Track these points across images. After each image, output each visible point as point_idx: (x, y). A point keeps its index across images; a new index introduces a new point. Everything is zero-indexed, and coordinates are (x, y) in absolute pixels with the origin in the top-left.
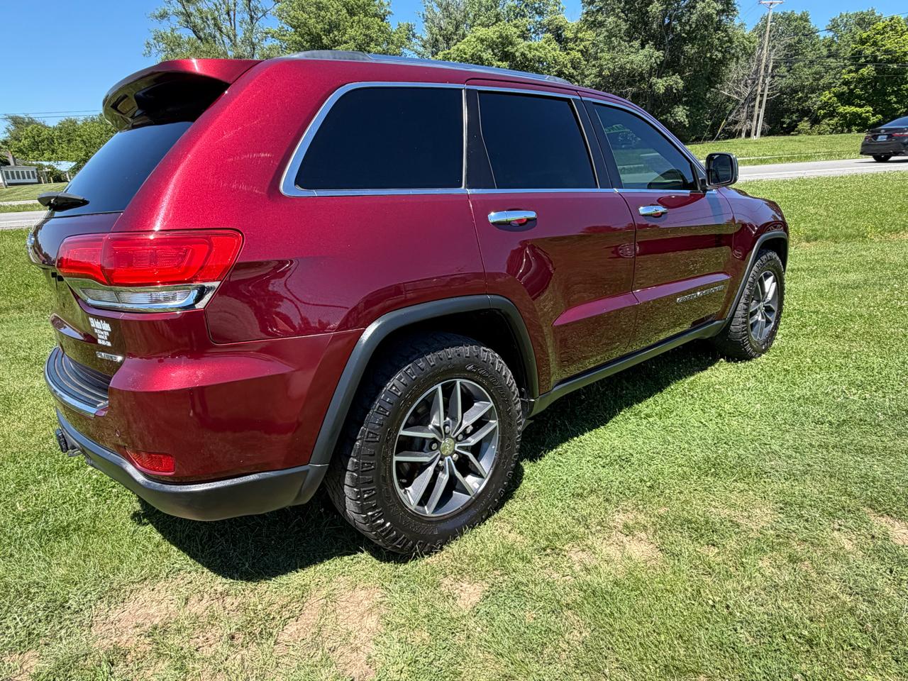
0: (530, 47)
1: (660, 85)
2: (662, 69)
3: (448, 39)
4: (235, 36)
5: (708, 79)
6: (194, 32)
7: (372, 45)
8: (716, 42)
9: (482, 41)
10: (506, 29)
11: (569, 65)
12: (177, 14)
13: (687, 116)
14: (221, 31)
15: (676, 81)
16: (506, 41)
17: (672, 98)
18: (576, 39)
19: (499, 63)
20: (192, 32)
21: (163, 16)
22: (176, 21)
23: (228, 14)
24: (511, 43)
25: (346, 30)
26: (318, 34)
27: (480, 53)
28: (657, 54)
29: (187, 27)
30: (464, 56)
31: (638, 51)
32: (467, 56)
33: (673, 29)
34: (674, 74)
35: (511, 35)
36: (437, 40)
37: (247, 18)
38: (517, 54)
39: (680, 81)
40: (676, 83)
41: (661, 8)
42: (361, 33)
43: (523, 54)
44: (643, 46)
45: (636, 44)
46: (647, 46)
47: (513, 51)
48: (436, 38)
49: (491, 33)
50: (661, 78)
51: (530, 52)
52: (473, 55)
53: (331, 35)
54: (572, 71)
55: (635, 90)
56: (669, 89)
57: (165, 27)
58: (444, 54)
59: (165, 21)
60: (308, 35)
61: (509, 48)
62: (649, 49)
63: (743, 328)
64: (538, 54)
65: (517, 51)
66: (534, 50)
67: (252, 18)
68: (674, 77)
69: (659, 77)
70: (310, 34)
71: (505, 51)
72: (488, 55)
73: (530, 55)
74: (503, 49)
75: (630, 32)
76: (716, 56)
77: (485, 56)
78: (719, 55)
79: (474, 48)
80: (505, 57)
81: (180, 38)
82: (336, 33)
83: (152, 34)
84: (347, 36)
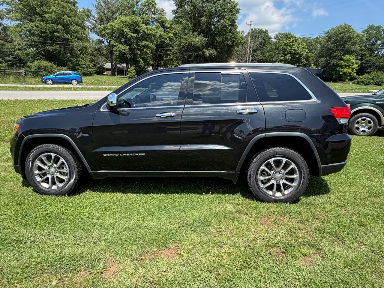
0: (147, 28)
1: (207, 53)
2: (208, 45)
3: (108, 19)
5: (227, 52)
7: (66, 16)
8: (229, 37)
9: (123, 22)
10: (136, 19)
11: (168, 39)
16: (136, 24)
17: (212, 59)
18: (171, 28)
19: (132, 34)
24: (138, 25)
25: (50, 6)
27: (122, 28)
28: (204, 39)
30: (114, 29)
31: (197, 36)
32: (116, 29)
33: (212, 29)
34: (212, 49)
35: (138, 21)
36: (102, 19)
38: (141, 31)
39: (215, 52)
40: (214, 53)
41: (206, 20)
42: (59, 9)
43: (144, 31)
44: (199, 35)
45: (196, 33)
46: (200, 35)
47: (139, 29)
48: (102, 18)
49: (128, 19)
50: (208, 50)
51: (148, 31)
52: (118, 29)
53: (41, 8)
54: (169, 42)
55: (196, 53)
56: (211, 55)
58: (104, 26)
60: (28, 6)
61: (137, 28)
62: (201, 37)
64: (151, 32)
65: (141, 29)
66: (149, 30)
68: (212, 50)
69: (206, 49)
70: (29, 5)
71: (135, 29)
72: (126, 30)
73: (147, 32)
74: (134, 27)
75: (193, 28)
76: (229, 43)
77: (125, 30)
78: (231, 43)
79: (119, 25)
80: (135, 31)
82: (44, 7)
84: (51, 10)
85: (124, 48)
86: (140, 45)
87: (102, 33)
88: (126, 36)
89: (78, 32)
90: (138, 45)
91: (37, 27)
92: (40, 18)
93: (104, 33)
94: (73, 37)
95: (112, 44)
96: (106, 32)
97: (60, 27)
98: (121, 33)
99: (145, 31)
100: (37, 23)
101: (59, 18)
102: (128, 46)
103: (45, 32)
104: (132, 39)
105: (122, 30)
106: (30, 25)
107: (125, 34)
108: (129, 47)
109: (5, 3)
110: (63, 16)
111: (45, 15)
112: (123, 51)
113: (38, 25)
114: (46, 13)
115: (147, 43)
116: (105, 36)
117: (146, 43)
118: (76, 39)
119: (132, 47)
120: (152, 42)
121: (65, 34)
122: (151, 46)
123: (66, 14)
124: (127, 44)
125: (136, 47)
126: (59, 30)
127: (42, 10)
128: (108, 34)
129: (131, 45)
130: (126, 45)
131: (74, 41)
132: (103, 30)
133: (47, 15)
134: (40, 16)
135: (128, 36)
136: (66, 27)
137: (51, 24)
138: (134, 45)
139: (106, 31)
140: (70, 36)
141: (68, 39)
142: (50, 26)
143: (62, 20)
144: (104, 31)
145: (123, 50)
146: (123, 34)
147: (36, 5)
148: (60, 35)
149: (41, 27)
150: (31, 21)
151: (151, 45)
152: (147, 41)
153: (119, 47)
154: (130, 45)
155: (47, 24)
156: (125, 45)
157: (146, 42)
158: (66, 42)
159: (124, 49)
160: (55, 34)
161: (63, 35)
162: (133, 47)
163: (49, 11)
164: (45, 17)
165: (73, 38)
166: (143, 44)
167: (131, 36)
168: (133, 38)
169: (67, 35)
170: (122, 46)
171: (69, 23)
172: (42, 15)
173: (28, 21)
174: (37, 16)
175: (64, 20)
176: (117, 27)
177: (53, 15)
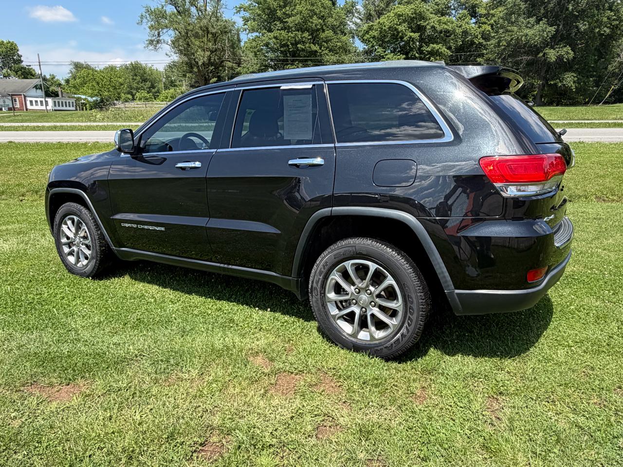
0: (439, 21)
1: (552, 55)
2: (555, 41)
3: (380, 14)
4: (206, 10)
5: (599, 51)
6: (176, 7)
7: (315, 17)
8: (605, 19)
9: (400, 16)
10: (420, 7)
11: (480, 36)
13: (574, 82)
14: (196, 7)
15: (567, 52)
16: (421, 16)
17: (563, 66)
19: (412, 34)
20: (174, 7)
25: (295, 6)
26: (274, 9)
28: (549, 29)
29: (171, 4)
30: (384, 28)
31: (533, 25)
32: (386, 28)
33: (567, 9)
34: (565, 46)
35: (424, 11)
36: (370, 15)
38: (428, 27)
39: (570, 51)
40: (568, 53)
42: (307, 8)
43: (433, 27)
44: (538, 22)
45: (532, 20)
46: (541, 22)
47: (425, 24)
48: (370, 13)
49: (408, 10)
50: (554, 49)
51: (440, 26)
52: (390, 28)
53: (284, 10)
54: (481, 41)
55: (530, 57)
56: (560, 58)
58: (369, 26)
61: (422, 23)
62: (542, 24)
64: (446, 27)
65: (428, 24)
66: (443, 23)
68: (565, 49)
69: (552, 48)
70: (269, 8)
71: (418, 25)
72: (402, 28)
73: (439, 28)
74: (416, 22)
75: (529, 11)
76: (605, 31)
77: (400, 28)
78: (608, 31)
79: (392, 21)
80: (420, 29)
81: (165, 12)
82: (287, 8)
83: (144, 9)
84: (295, 11)
86: (424, 52)
87: (365, 38)
88: (402, 38)
89: (331, 40)
90: (421, 52)
91: (276, 38)
92: (281, 25)
93: (369, 36)
94: (322, 48)
95: (379, 53)
96: (370, 35)
97: (306, 34)
98: (394, 35)
100: (276, 33)
101: (305, 22)
102: (403, 54)
103: (286, 45)
104: (411, 43)
105: (396, 29)
106: (268, 37)
107: (401, 34)
108: (404, 56)
110: (311, 17)
111: (287, 20)
113: (277, 36)
114: (289, 16)
115: (437, 47)
116: (369, 41)
117: (434, 48)
118: (327, 52)
119: (410, 56)
120: (445, 42)
121: (312, 44)
122: (443, 52)
123: (315, 14)
124: (402, 52)
125: (417, 55)
126: (304, 39)
127: (284, 13)
128: (374, 37)
129: (409, 52)
130: (401, 54)
131: (324, 54)
132: (367, 32)
133: (290, 20)
134: (282, 22)
135: (405, 39)
136: (315, 34)
137: (294, 33)
138: (414, 52)
139: (371, 33)
140: (318, 48)
141: (316, 51)
142: (292, 35)
143: (309, 24)
144: (368, 34)
146: (398, 35)
147: (277, 7)
148: (305, 47)
149: (282, 38)
150: (270, 31)
151: (444, 50)
152: (437, 43)
153: (389, 59)
154: (407, 54)
155: (288, 32)
156: (399, 54)
157: (435, 45)
158: (313, 57)
160: (299, 46)
161: (310, 47)
163: (293, 12)
164: (287, 22)
165: (323, 51)
166: (429, 49)
167: (410, 37)
168: (412, 41)
169: (315, 45)
170: (393, 55)
171: (318, 27)
172: (284, 20)
173: (266, 31)
174: (278, 23)
175: (312, 23)
176: (388, 24)
177: (298, 19)
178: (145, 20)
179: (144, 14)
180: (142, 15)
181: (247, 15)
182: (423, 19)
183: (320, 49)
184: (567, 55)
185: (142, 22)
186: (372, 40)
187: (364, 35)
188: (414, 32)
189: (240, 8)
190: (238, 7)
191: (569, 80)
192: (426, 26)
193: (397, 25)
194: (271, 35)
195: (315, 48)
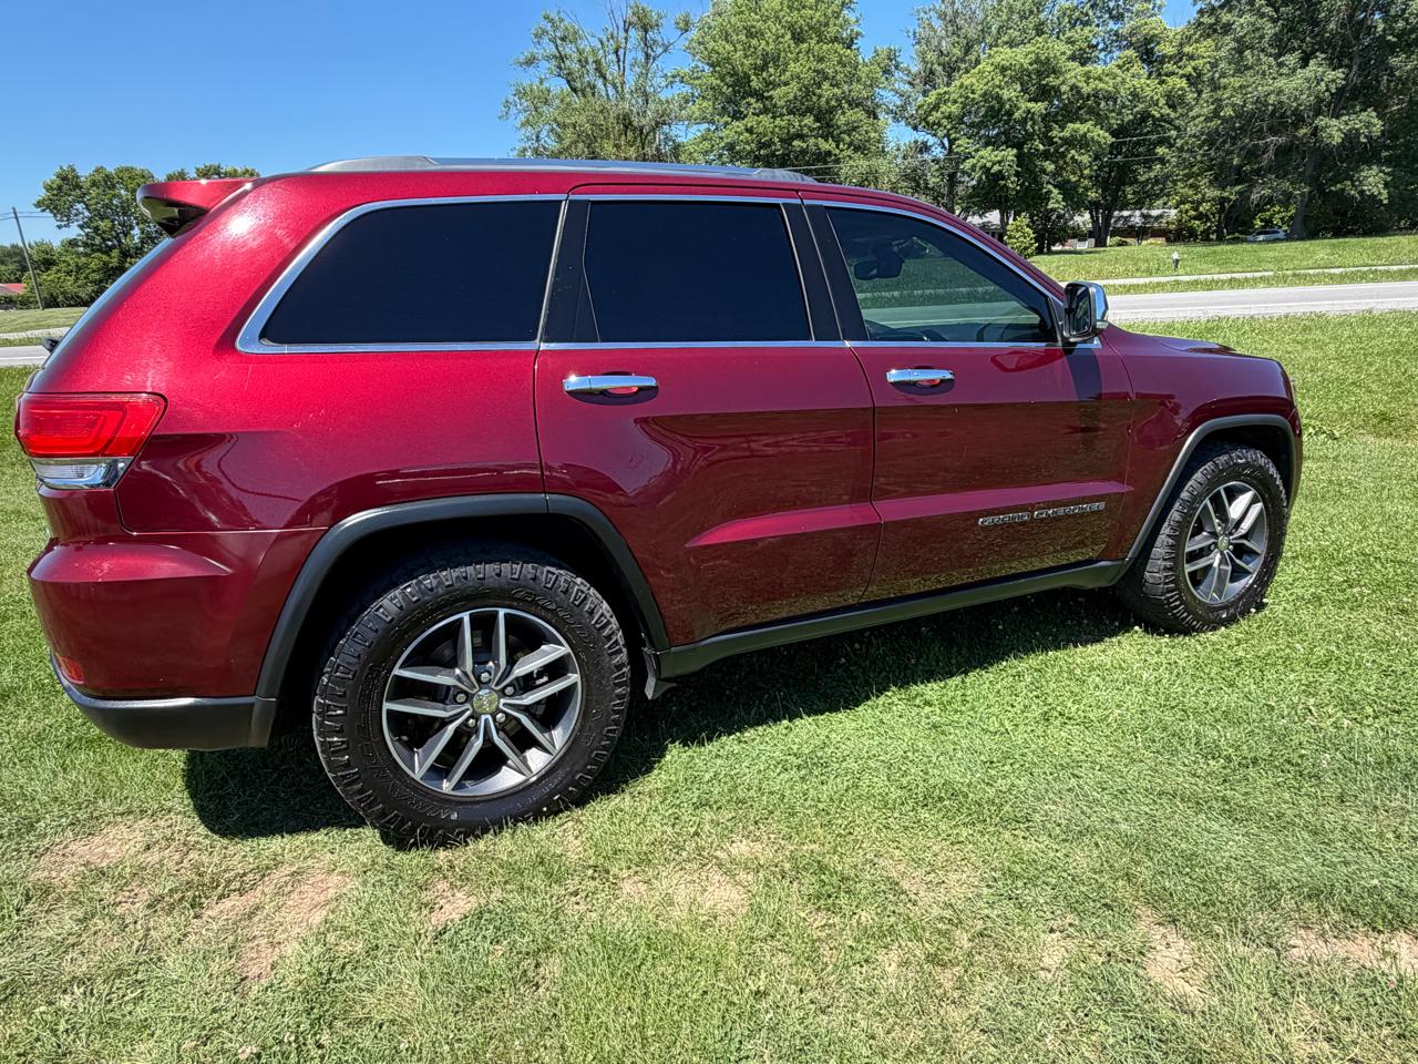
0: (1087, 76)
1: (1334, 130)
2: (1340, 102)
3: (951, 70)
4: (623, 83)
6: (568, 82)
7: (826, 85)
9: (1003, 70)
10: (1048, 49)
11: (1162, 102)
12: (548, 58)
13: (1386, 185)
14: (605, 78)
15: (1368, 122)
16: (1046, 67)
17: (1357, 152)
18: (1179, 57)
19: (1030, 105)
20: (565, 82)
21: (531, 61)
22: (545, 67)
23: (616, 52)
24: (1055, 71)
25: (787, 64)
26: (745, 73)
27: (998, 90)
28: (1331, 75)
29: (559, 76)
30: (972, 96)
31: (1294, 70)
32: (976, 96)
33: (1370, 29)
34: (1364, 110)
35: (1055, 56)
36: (932, 72)
37: (641, 57)
38: (1064, 88)
39: (1375, 121)
40: (1368, 125)
42: (810, 68)
43: (1073, 87)
44: (1305, 62)
45: (1291, 59)
46: (1312, 62)
47: (1058, 82)
48: (931, 70)
49: (1021, 56)
50: (1337, 118)
51: (1088, 84)
52: (985, 94)
53: (764, 74)
54: (1166, 110)
55: (1282, 140)
56: (1351, 138)
57: (529, 79)
58: (939, 94)
59: (531, 69)
60: (732, 76)
61: (1052, 80)
62: (1316, 67)
63: (1166, 577)
64: (1101, 85)
65: (1063, 82)
66: (1095, 79)
67: (647, 56)
68: (1364, 116)
69: (1333, 115)
70: (734, 74)
71: (1043, 85)
72: (1011, 93)
73: (1086, 90)
74: (1039, 80)
75: (1281, 40)
77: (1006, 94)
79: (988, 82)
80: (1044, 93)
81: (549, 91)
82: (771, 70)
83: (513, 88)
84: (788, 74)
85: (999, 158)
86: (1055, 139)
87: (931, 119)
88: (1010, 114)
89: (858, 127)
90: (1049, 141)
91: (750, 131)
92: (760, 105)
93: (939, 115)
94: (841, 146)
95: (960, 149)
96: (942, 113)
97: (809, 120)
98: (992, 107)
99: (1077, 87)
100: (751, 121)
101: (807, 95)
102: (1013, 148)
103: (770, 143)
104: (1030, 123)
105: (998, 98)
106: (733, 131)
107: (1008, 107)
108: (1015, 151)
109: (677, 79)
110: (820, 85)
111: (771, 93)
112: (996, 168)
113: (752, 127)
114: (775, 85)
115: (1082, 128)
116: (939, 126)
117: (1077, 130)
118: (849, 152)
119: (1026, 151)
120: (1100, 120)
121: (820, 139)
122: (1096, 138)
123: (827, 78)
124: (1009, 143)
125: (1041, 147)
126: (806, 131)
127: (765, 81)
128: (949, 117)
129: (1024, 143)
130: (1007, 147)
131: (844, 157)
132: (936, 107)
133: (775, 93)
134: (759, 96)
135: (1017, 115)
136: (825, 118)
137: (785, 118)
138: (1035, 140)
139: (943, 108)
140: (834, 145)
141: (829, 153)
142: (783, 124)
143: (815, 99)
144: (937, 111)
145: (994, 164)
146: (1001, 109)
147: (750, 69)
148: (808, 146)
149: (761, 129)
150: (738, 116)
151: (1096, 132)
152: (1083, 121)
153: (982, 158)
154: (1019, 146)
155: (774, 118)
156: (1003, 147)
157: (1077, 125)
159: (1000, 162)
160: (795, 143)
161: (816, 145)
162: (1031, 148)
163: (782, 77)
164: (771, 98)
165: (842, 150)
166: (1066, 133)
167: (1028, 112)
168: (1031, 119)
169: (827, 140)
170: (993, 151)
171: (833, 103)
172: (766, 94)
173: (730, 119)
174: (753, 101)
175: (820, 96)
176: (980, 88)
177: (793, 89)
178: (513, 110)
179: (511, 98)
180: (507, 101)
181: (686, 89)
182: (1054, 72)
183: (838, 147)
184: (1367, 128)
185: (507, 113)
186: (945, 122)
187: (929, 113)
188: (1035, 100)
189: (674, 77)
190: (669, 74)
191: (1373, 181)
192: (1058, 88)
193: (999, 87)
194: (739, 125)
195: (825, 146)
